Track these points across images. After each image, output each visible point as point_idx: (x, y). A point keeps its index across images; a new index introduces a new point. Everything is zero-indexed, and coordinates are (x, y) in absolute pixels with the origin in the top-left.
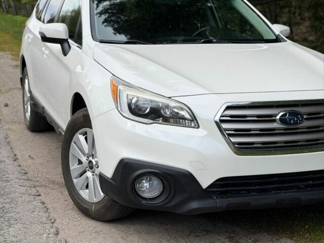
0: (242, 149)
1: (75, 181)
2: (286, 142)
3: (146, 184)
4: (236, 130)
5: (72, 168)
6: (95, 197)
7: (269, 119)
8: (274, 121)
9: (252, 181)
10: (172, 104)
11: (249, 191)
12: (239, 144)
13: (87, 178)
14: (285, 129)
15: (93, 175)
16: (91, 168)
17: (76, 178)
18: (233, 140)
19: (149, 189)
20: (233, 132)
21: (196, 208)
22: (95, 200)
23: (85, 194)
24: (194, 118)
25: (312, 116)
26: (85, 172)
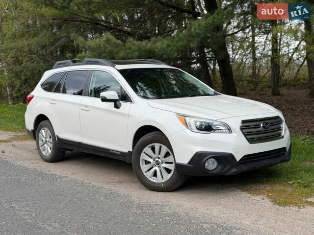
1: (145, 174)
6: (163, 179)
8: (260, 127)
12: (250, 139)
13: (155, 170)
14: (265, 131)
15: (159, 168)
16: (158, 164)
17: (146, 172)
18: (248, 137)
20: (247, 134)
25: (272, 124)
26: (152, 167)
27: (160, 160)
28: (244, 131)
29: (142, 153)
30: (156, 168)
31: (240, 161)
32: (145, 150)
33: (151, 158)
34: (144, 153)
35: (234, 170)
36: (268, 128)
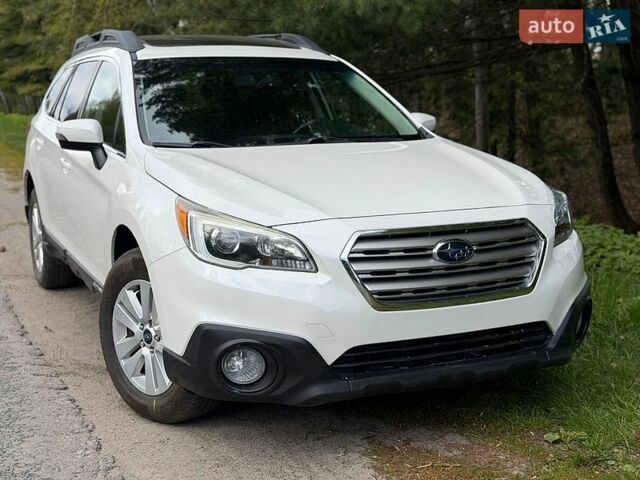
0: (385, 302)
1: (123, 363)
2: (449, 288)
3: (238, 363)
4: (374, 273)
5: (117, 343)
6: (157, 386)
7: (422, 253)
8: (430, 256)
9: (400, 350)
10: (274, 237)
11: (397, 366)
12: (380, 293)
13: (143, 357)
14: (447, 269)
15: (152, 352)
16: (149, 341)
17: (124, 358)
18: (371, 287)
19: (243, 370)
20: (369, 276)
21: (319, 396)
22: (157, 392)
23: (140, 383)
24: (309, 257)
25: (485, 247)
26: (138, 348)
27: (151, 330)
28: (356, 267)
29: (117, 304)
30: (145, 351)
31: (335, 363)
32: (120, 296)
33: (136, 321)
34: (121, 303)
35: (315, 391)
36: (462, 258)
